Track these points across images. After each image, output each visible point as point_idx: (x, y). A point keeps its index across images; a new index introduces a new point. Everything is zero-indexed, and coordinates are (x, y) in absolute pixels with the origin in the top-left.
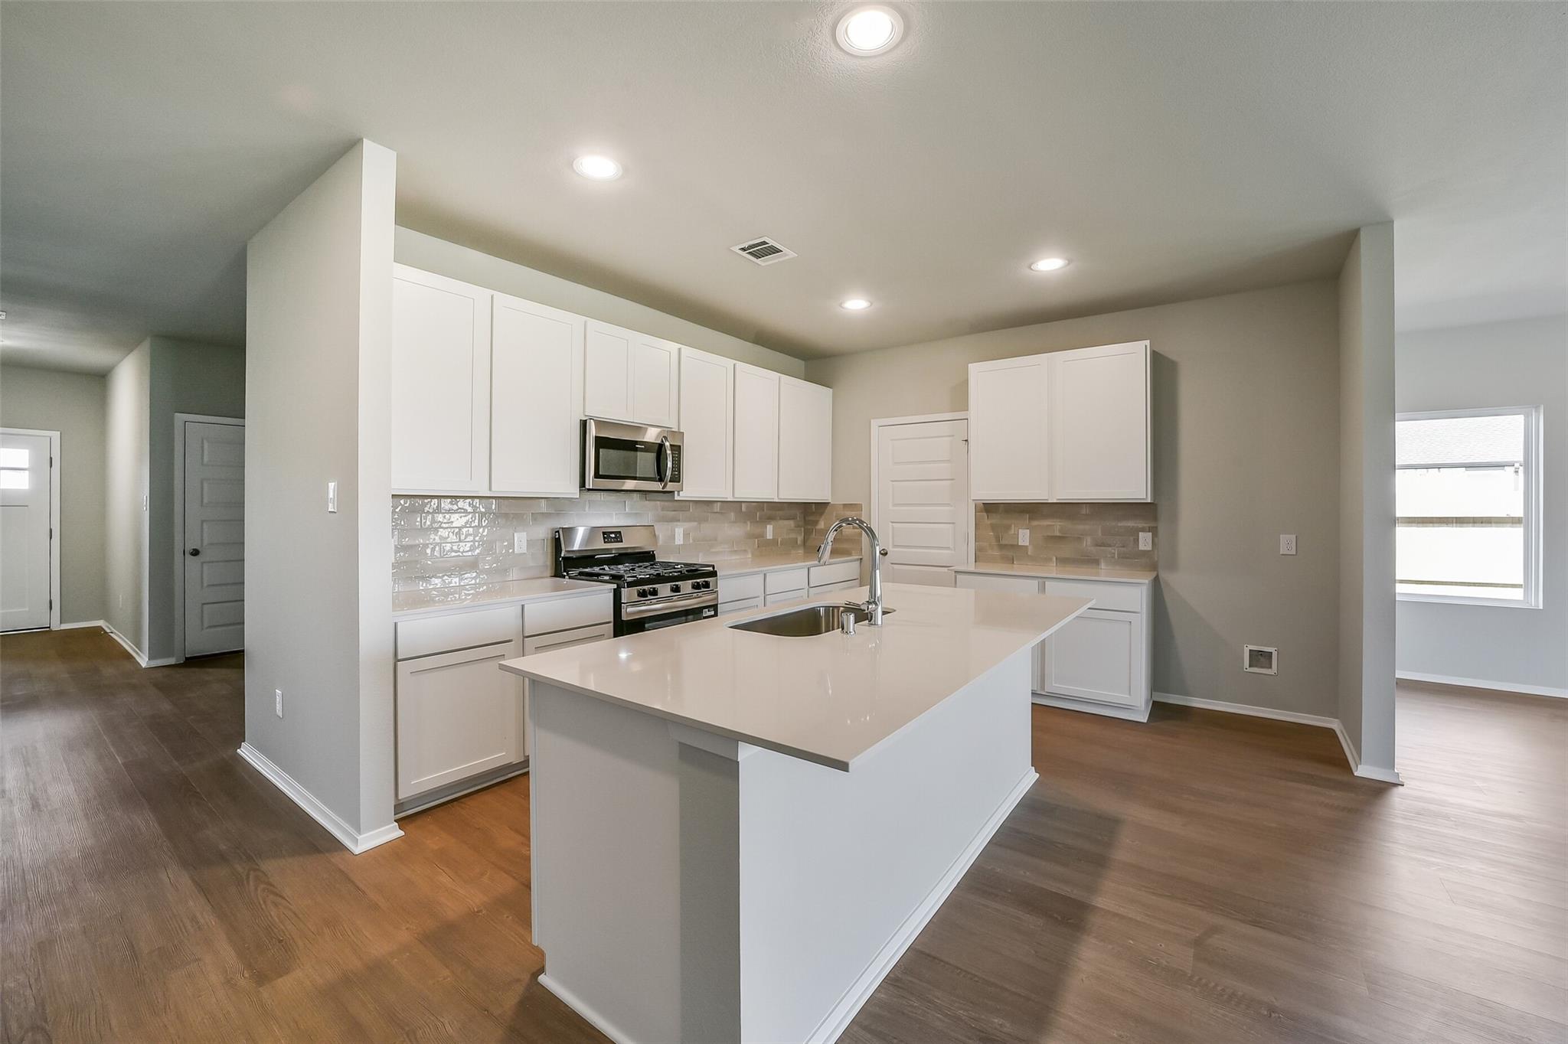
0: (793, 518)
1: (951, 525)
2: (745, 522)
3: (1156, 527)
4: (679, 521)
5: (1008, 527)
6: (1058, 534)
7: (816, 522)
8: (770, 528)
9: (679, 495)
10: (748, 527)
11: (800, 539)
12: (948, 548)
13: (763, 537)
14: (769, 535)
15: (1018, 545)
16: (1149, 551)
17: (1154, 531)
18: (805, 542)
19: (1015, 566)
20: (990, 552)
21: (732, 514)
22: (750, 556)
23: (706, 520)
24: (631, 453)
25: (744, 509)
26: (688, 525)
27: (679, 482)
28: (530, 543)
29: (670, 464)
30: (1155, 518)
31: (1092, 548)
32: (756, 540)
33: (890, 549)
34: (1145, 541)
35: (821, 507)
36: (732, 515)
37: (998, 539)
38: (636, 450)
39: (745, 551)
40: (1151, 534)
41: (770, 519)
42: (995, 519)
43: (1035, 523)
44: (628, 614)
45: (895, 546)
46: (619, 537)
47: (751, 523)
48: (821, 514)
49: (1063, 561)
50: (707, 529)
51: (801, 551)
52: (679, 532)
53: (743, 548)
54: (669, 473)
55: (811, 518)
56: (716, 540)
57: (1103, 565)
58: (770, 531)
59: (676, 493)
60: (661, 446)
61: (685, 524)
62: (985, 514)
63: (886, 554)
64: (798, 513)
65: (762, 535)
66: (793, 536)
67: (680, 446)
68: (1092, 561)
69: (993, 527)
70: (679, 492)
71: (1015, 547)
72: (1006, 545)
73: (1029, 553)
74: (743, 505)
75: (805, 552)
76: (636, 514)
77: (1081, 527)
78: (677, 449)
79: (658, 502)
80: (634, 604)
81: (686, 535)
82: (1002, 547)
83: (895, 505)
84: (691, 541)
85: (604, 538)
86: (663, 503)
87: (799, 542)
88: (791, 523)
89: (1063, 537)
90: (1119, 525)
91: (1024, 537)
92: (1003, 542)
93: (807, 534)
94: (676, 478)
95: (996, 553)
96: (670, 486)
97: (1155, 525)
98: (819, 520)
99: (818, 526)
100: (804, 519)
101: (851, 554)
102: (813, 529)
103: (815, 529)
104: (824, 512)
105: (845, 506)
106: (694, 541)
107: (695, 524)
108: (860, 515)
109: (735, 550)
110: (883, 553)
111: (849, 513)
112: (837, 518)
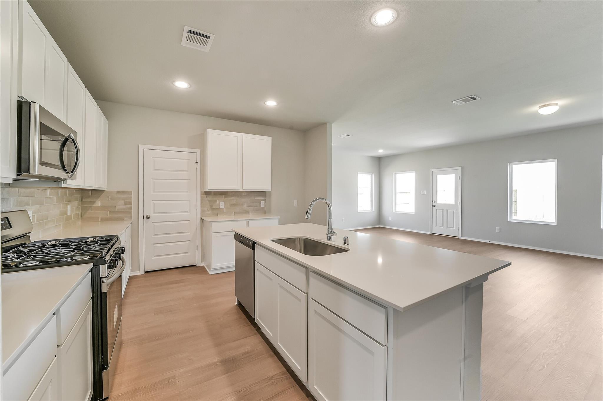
0: (77, 200)
1: (189, 201)
3: (266, 199)
5: (216, 201)
6: (235, 203)
7: (94, 202)
8: (69, 207)
10: (61, 207)
11: (79, 214)
12: (187, 212)
14: (69, 213)
15: (219, 208)
16: (264, 207)
17: (265, 200)
19: (218, 217)
20: (207, 212)
30: (265, 196)
31: (247, 208)
32: (64, 216)
33: (152, 215)
34: (263, 204)
35: (97, 193)
37: (211, 206)
40: (264, 201)
41: (69, 201)
42: (210, 198)
43: (226, 199)
45: (154, 213)
47: (62, 204)
48: (98, 197)
49: (236, 213)
51: (80, 222)
55: (88, 200)
56: (48, 218)
57: (250, 214)
58: (69, 210)
62: (205, 196)
64: (78, 196)
65: (65, 213)
66: (77, 212)
68: (246, 212)
69: (209, 201)
71: (219, 209)
72: (214, 209)
73: (224, 211)
75: (82, 222)
77: (243, 200)
79: (17, 189)
81: (34, 216)
82: (213, 209)
83: (155, 191)
86: (20, 190)
87: (79, 216)
88: (76, 203)
89: (237, 204)
90: (255, 199)
91: (222, 205)
92: (214, 207)
93: (85, 210)
95: (210, 212)
97: (265, 198)
98: (96, 201)
99: (94, 205)
100: (81, 200)
101: (123, 220)
102: (90, 207)
103: (92, 207)
104: (100, 196)
105: (118, 192)
106: (37, 221)
107: (38, 207)
108: (131, 197)
109: (56, 225)
110: (148, 217)
111: (122, 196)
112: (112, 199)
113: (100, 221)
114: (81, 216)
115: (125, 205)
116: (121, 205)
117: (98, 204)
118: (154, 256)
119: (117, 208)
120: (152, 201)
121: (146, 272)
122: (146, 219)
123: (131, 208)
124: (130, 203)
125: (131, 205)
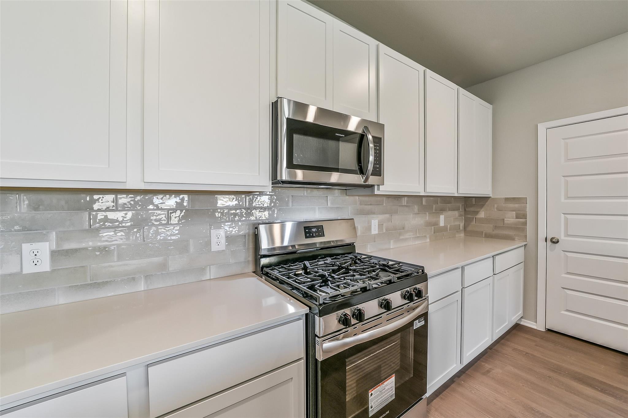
0: (457, 209)
2: (425, 213)
4: (374, 213)
7: (477, 213)
8: (442, 217)
9: (378, 189)
10: (427, 217)
11: (462, 225)
13: (437, 225)
14: (442, 224)
18: (465, 227)
21: (416, 206)
22: (428, 240)
23: (396, 212)
24: (331, 143)
25: (424, 203)
26: (382, 217)
27: (381, 176)
28: (230, 239)
29: (371, 158)
32: (433, 227)
33: (562, 237)
35: (482, 201)
36: (416, 208)
38: (338, 139)
39: (425, 236)
41: (442, 210)
44: (325, 352)
45: (567, 235)
46: (320, 231)
47: (429, 213)
48: (482, 206)
50: (397, 220)
51: (462, 235)
52: (375, 223)
53: (424, 235)
54: (370, 167)
55: (472, 209)
56: (404, 228)
58: (442, 220)
59: (376, 187)
60: (362, 137)
61: (379, 216)
63: (558, 242)
64: (460, 205)
65: (436, 224)
66: (457, 223)
67: (381, 138)
70: (379, 185)
74: (424, 199)
75: (465, 235)
76: (337, 208)
78: (378, 141)
79: (357, 197)
80: (334, 335)
81: (380, 226)
83: (568, 198)
84: (384, 231)
85: (306, 233)
86: (361, 198)
87: (461, 228)
88: (456, 213)
93: (467, 222)
94: (378, 171)
96: (372, 180)
98: (480, 211)
99: (478, 216)
100: (465, 210)
101: (514, 239)
102: (474, 218)
103: (475, 218)
104: (485, 205)
105: (507, 200)
106: (386, 230)
107: (387, 216)
108: (526, 207)
109: (418, 235)
110: (555, 241)
111: (511, 205)
112: (499, 209)
113: (484, 237)
114: (465, 229)
115: (516, 218)
116: (510, 218)
117: (482, 215)
118: (566, 309)
119: (506, 222)
120: (564, 214)
121: (549, 330)
122: (551, 243)
123: (525, 224)
124: (525, 216)
125: (526, 219)
